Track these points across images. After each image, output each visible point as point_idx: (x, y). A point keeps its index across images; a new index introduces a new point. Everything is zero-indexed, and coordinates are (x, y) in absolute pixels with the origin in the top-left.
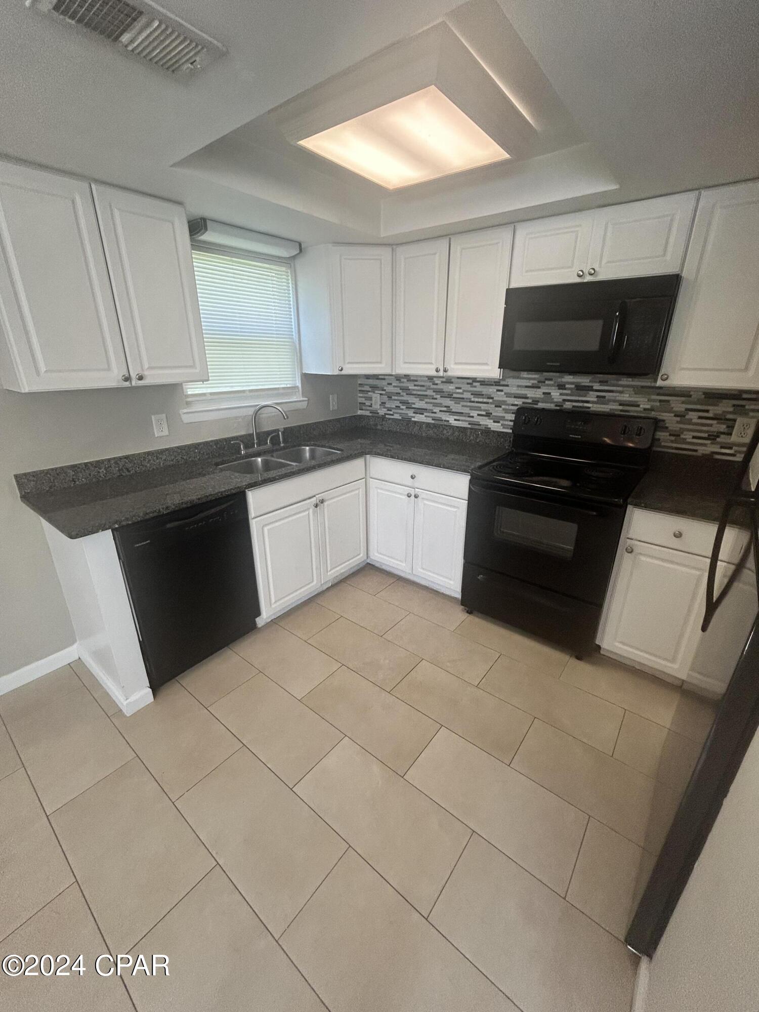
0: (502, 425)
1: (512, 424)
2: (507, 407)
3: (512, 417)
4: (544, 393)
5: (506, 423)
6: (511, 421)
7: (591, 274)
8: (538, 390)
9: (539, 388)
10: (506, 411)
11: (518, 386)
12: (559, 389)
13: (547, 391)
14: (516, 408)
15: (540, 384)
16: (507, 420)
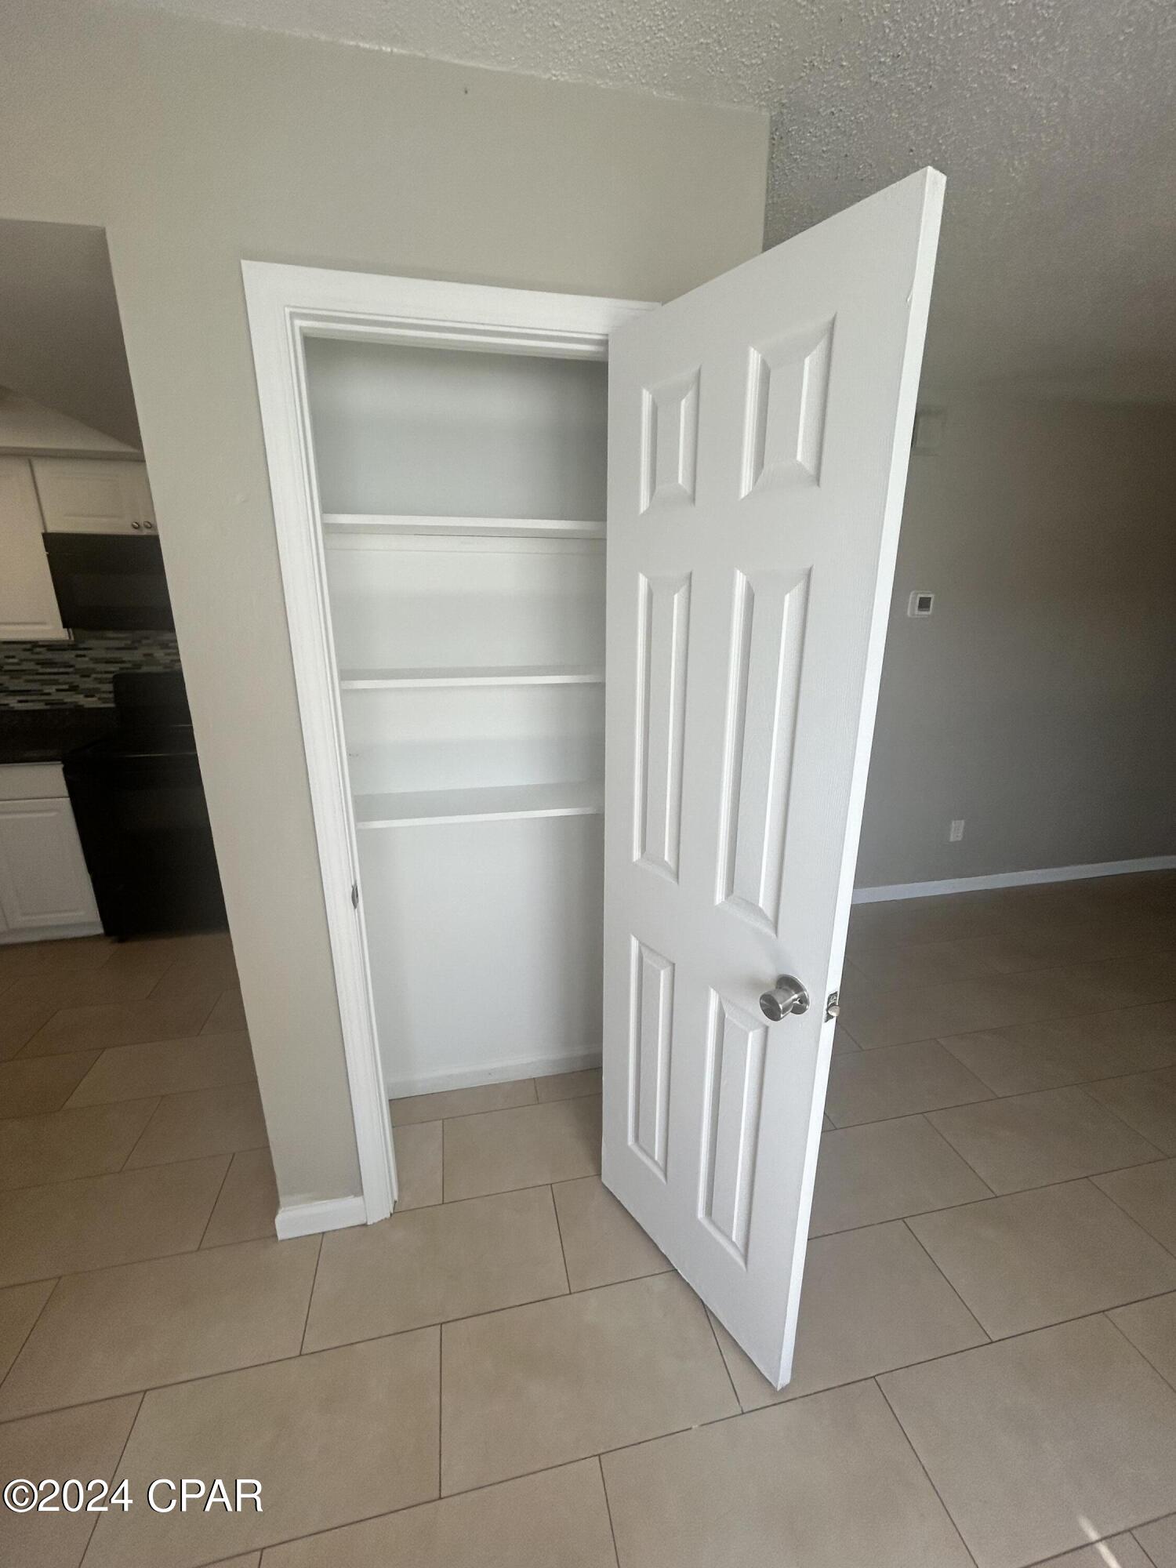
0: (99, 699)
1: (111, 696)
2: (99, 676)
3: (109, 687)
4: (145, 655)
5: (105, 696)
6: (110, 692)
7: (147, 527)
8: (135, 652)
9: (136, 648)
10: (101, 681)
11: (108, 649)
12: (162, 648)
13: (146, 652)
14: (111, 676)
15: (136, 645)
16: (104, 692)
